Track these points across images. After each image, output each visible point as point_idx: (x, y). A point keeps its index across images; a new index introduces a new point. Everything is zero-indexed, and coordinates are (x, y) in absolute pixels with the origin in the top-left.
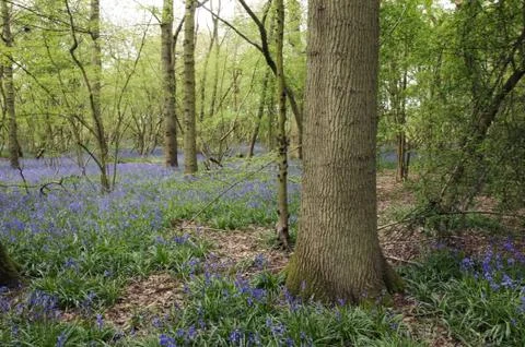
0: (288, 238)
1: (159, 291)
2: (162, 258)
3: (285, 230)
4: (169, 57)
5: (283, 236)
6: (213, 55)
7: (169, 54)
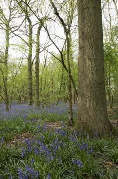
0: (73, 122)
1: (26, 137)
2: (27, 128)
3: (72, 119)
4: (30, 69)
5: (71, 121)
6: (45, 69)
7: (30, 68)
